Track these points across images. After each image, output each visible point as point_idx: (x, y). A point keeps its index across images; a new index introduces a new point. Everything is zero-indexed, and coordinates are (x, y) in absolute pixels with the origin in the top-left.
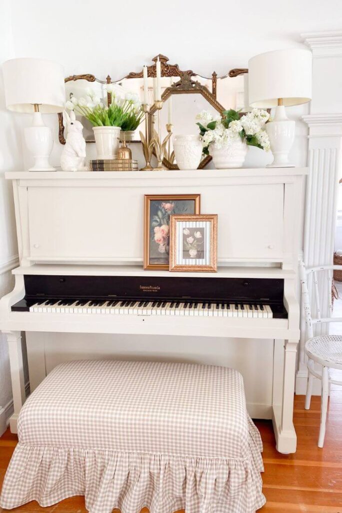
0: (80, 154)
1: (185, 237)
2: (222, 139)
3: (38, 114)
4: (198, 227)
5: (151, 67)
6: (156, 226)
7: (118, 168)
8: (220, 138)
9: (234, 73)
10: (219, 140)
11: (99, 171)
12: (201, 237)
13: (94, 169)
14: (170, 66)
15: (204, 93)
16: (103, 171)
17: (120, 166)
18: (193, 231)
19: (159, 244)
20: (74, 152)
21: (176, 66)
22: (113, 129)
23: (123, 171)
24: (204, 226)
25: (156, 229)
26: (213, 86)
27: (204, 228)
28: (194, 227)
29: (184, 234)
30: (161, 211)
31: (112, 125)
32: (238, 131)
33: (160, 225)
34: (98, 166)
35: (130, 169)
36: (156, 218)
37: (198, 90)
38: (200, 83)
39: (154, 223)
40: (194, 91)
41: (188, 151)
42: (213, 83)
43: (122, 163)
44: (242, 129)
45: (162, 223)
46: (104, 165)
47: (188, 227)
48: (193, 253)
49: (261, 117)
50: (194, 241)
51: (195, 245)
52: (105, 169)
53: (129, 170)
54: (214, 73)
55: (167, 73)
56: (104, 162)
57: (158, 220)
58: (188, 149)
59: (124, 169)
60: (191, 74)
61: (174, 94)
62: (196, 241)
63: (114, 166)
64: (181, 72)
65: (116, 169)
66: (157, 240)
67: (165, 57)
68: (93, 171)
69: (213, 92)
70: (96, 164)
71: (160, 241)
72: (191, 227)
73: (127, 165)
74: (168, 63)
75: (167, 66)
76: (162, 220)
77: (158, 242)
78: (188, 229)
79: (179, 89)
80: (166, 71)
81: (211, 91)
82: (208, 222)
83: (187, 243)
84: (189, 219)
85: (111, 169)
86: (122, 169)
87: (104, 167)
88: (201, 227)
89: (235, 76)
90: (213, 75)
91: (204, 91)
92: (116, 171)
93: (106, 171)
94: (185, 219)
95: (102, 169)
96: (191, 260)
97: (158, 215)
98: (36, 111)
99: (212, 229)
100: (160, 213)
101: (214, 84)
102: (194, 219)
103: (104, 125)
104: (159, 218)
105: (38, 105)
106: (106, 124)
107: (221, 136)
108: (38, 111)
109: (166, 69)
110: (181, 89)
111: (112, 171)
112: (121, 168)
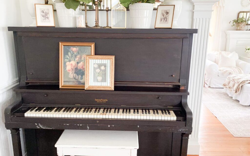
1: (95, 69)
4: (103, 63)
6: (68, 62)
12: (104, 69)
18: (100, 66)
19: (69, 73)
24: (107, 63)
25: (68, 63)
27: (106, 64)
28: (100, 63)
29: (94, 67)
30: (70, 52)
33: (70, 61)
36: (67, 56)
39: (66, 60)
45: (71, 59)
47: (96, 63)
48: (100, 78)
50: (100, 71)
51: (101, 74)
57: (69, 58)
62: (101, 71)
66: (68, 70)
71: (70, 71)
72: (98, 63)
76: (71, 58)
77: (69, 71)
78: (97, 64)
82: (109, 60)
83: (96, 73)
84: (97, 58)
88: (104, 63)
94: (95, 58)
96: (98, 83)
97: (68, 55)
99: (111, 65)
100: (69, 54)
102: (100, 58)
104: (69, 57)
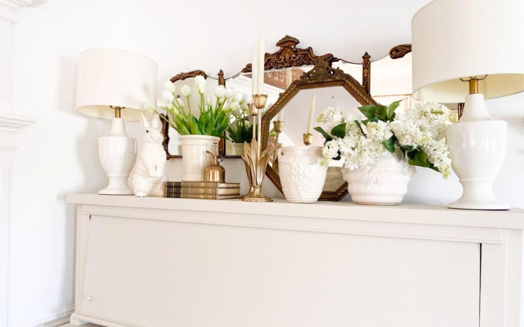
0: (152, 172)
2: (354, 153)
3: (117, 121)
5: (275, 54)
7: (199, 194)
8: (352, 152)
9: (398, 52)
10: (350, 155)
11: (175, 197)
13: (169, 195)
14: (301, 50)
15: (348, 85)
16: (180, 197)
17: (202, 191)
21: (309, 50)
22: (203, 139)
23: (204, 198)
26: (364, 74)
31: (203, 134)
32: (381, 139)
34: (174, 190)
35: (214, 196)
37: (338, 81)
38: (342, 71)
40: (333, 83)
41: (294, 172)
42: (364, 69)
43: (204, 188)
44: (390, 135)
46: (182, 189)
49: (432, 116)
52: (181, 195)
53: (213, 199)
54: (366, 54)
55: (296, 61)
56: (182, 184)
58: (295, 170)
59: (206, 196)
60: (331, 59)
61: (302, 89)
63: (194, 190)
64: (317, 57)
65: (196, 196)
67: (295, 39)
68: (168, 197)
69: (364, 83)
70: (172, 187)
73: (210, 191)
74: (298, 46)
75: (296, 51)
79: (310, 82)
80: (294, 58)
81: (360, 81)
85: (189, 196)
86: (203, 196)
87: (181, 192)
89: (401, 56)
90: (364, 58)
91: (347, 82)
92: (196, 198)
93: (183, 198)
95: (178, 195)
98: (116, 117)
101: (366, 70)
103: (191, 134)
105: (120, 109)
106: (192, 132)
107: (353, 149)
108: (120, 117)
109: (294, 56)
110: (313, 82)
111: (191, 198)
112: (202, 194)
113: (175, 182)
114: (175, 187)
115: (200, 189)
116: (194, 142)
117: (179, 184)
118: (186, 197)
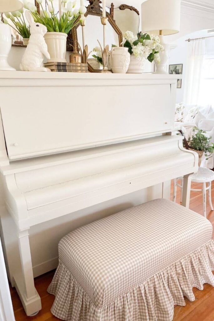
11: (63, 72)
13: (59, 70)
16: (67, 72)
17: (79, 68)
20: (40, 54)
22: (64, 36)
31: (65, 32)
34: (62, 68)
41: (127, 59)
46: (67, 67)
53: (85, 72)
56: (67, 64)
59: (82, 71)
63: (74, 68)
70: (60, 66)
73: (84, 68)
85: (72, 71)
86: (80, 71)
87: (67, 69)
89: (124, 9)
90: (111, 5)
92: (76, 72)
95: (65, 70)
101: (113, 12)
110: (95, 12)
112: (79, 70)
113: (62, 63)
114: (62, 66)
115: (78, 67)
116: (57, 36)
117: (65, 64)
118: (70, 71)
